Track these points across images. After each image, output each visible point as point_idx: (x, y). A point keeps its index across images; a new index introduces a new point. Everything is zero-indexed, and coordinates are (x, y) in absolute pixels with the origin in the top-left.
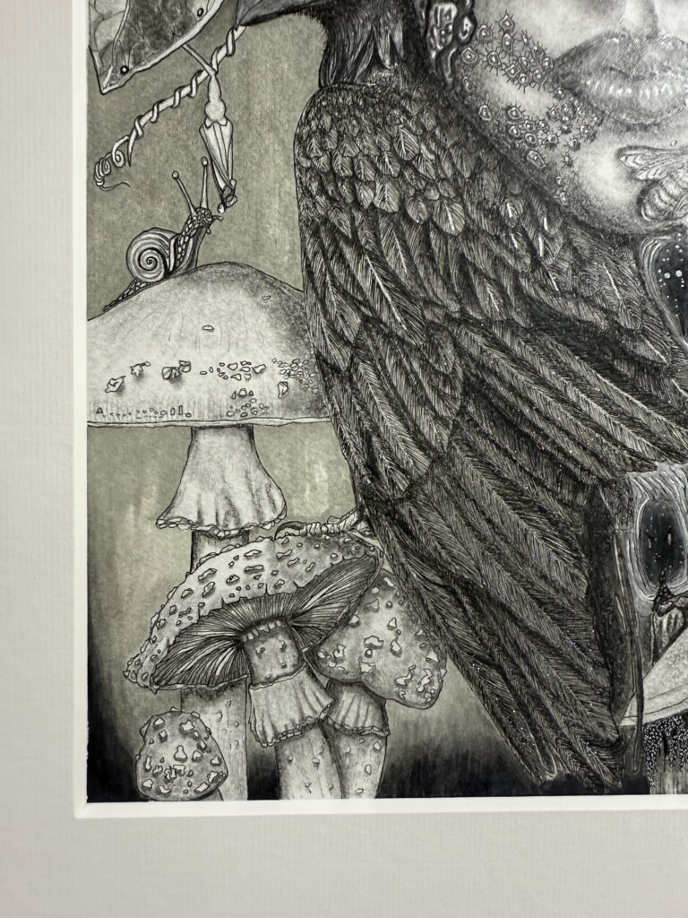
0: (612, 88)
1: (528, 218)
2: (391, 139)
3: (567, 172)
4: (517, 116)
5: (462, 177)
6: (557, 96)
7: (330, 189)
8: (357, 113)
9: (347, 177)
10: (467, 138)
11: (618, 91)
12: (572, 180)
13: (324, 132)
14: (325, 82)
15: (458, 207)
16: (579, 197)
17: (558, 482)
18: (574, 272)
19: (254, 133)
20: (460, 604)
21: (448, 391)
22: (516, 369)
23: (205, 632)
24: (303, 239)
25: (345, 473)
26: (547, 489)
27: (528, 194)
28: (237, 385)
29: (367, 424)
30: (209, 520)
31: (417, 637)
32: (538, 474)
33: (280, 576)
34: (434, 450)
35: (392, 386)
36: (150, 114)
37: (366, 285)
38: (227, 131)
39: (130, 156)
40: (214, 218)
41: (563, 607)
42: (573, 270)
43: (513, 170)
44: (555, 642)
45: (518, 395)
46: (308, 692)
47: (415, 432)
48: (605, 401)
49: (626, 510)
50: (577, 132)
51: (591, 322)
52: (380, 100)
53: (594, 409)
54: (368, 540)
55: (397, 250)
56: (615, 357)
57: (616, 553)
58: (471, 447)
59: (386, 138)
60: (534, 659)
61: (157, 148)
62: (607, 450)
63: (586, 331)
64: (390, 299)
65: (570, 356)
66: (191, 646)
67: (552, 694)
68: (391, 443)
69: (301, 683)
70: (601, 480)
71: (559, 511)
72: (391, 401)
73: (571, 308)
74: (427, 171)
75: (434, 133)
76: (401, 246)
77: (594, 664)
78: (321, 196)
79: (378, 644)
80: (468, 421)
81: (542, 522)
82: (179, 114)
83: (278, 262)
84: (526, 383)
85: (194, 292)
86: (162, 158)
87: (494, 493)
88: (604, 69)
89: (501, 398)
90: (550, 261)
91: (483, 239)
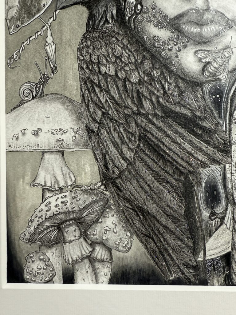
0: (192, 29)
1: (162, 76)
2: (112, 49)
3: (176, 59)
4: (158, 39)
5: (138, 62)
6: (172, 32)
7: (90, 67)
8: (100, 40)
9: (96, 63)
10: (140, 48)
11: (195, 30)
12: (178, 63)
13: (88, 47)
14: (88, 29)
15: (136, 73)
16: (181, 68)
17: (173, 171)
18: (179, 96)
19: (63, 48)
20: (138, 215)
21: (133, 139)
22: (158, 131)
23: (48, 224)
24: (81, 85)
25: (96, 168)
26: (169, 174)
27: (162, 68)
28: (58, 137)
29: (104, 151)
30: (48, 184)
31: (123, 227)
32: (166, 169)
33: (73, 205)
34: (128, 160)
35: (113, 137)
36: (27, 42)
37: (103, 101)
38: (54, 47)
39: (20, 56)
40: (49, 78)
41: (176, 217)
42: (179, 95)
43: (156, 59)
44: (173, 229)
45: (159, 140)
46: (84, 246)
47: (121, 154)
48: (191, 143)
49: (199, 182)
50: (180, 45)
51: (185, 114)
52: (108, 35)
53: (187, 146)
54: (105, 192)
55: (114, 89)
56: (194, 127)
57: (195, 198)
58: (142, 159)
59: (110, 48)
60: (165, 236)
61: (29, 53)
62: (192, 160)
63: (183, 117)
64: (112, 106)
65: (177, 126)
66: (43, 229)
67: (172, 248)
68: (113, 158)
69: (81, 243)
70: (189, 171)
71: (174, 182)
72: (113, 142)
73: (178, 109)
74: (125, 60)
75: (127, 46)
76: (116, 87)
77: (188, 238)
78: (87, 70)
79: (109, 229)
80: (140, 150)
81: (168, 186)
82: (37, 41)
83: (72, 93)
84: (161, 136)
85: (43, 104)
86: (31, 57)
87: (150, 176)
88: (190, 22)
89: (153, 141)
90: (170, 92)
91: (145, 84)
